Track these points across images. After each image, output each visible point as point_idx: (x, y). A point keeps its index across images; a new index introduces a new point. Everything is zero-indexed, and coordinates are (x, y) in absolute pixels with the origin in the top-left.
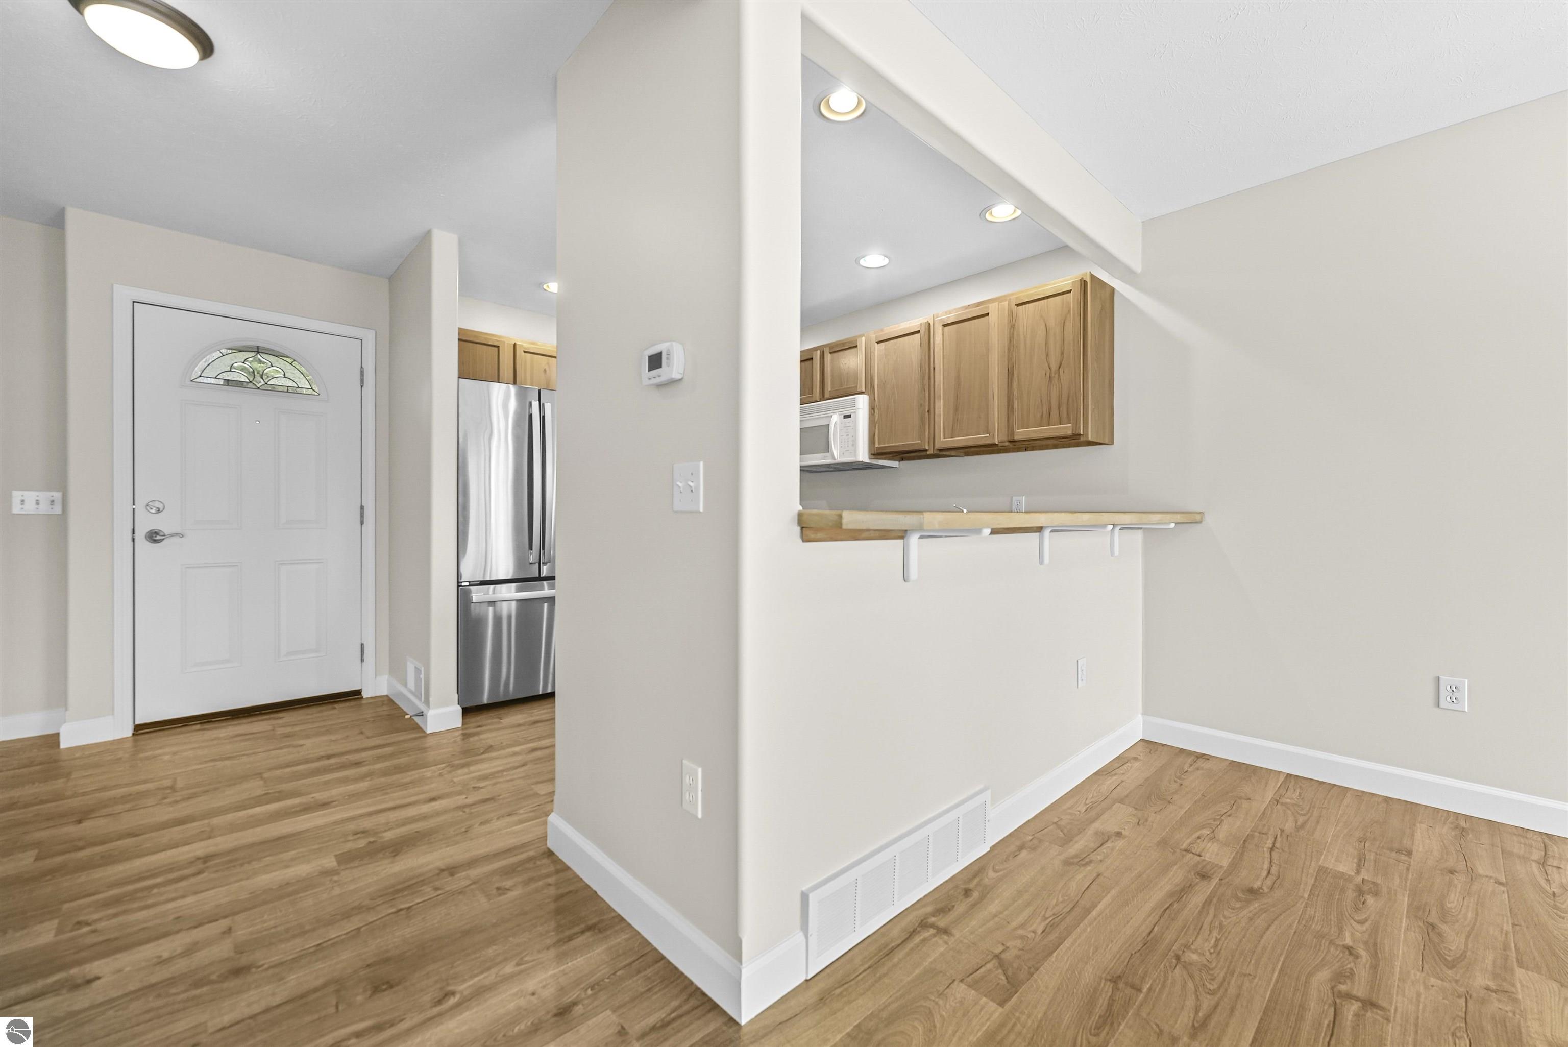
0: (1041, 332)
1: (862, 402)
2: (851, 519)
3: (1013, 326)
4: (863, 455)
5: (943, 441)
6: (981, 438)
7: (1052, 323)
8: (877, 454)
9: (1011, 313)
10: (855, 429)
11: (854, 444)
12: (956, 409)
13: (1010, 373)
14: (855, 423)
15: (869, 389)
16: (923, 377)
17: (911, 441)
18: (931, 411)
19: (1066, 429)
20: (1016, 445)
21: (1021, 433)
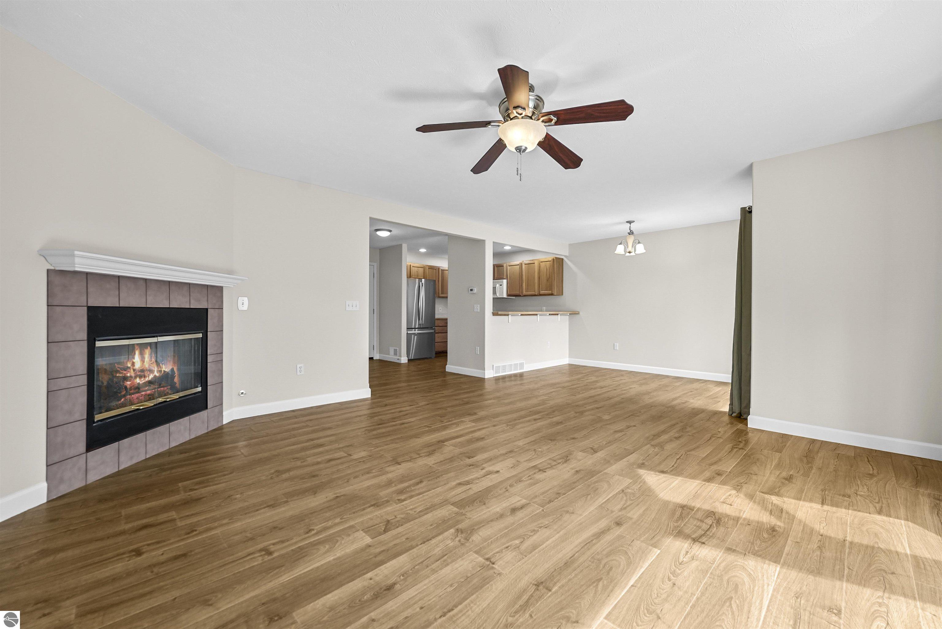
0: (545, 269)
1: (505, 281)
2: (500, 313)
3: (540, 267)
4: (505, 296)
5: (525, 293)
6: (533, 293)
7: (548, 267)
8: (508, 295)
9: (539, 264)
10: (503, 288)
11: (503, 293)
12: (528, 286)
13: (539, 278)
14: (503, 287)
15: (507, 278)
16: (520, 278)
17: (517, 293)
18: (522, 285)
19: (550, 292)
20: (541, 295)
21: (542, 292)
